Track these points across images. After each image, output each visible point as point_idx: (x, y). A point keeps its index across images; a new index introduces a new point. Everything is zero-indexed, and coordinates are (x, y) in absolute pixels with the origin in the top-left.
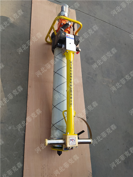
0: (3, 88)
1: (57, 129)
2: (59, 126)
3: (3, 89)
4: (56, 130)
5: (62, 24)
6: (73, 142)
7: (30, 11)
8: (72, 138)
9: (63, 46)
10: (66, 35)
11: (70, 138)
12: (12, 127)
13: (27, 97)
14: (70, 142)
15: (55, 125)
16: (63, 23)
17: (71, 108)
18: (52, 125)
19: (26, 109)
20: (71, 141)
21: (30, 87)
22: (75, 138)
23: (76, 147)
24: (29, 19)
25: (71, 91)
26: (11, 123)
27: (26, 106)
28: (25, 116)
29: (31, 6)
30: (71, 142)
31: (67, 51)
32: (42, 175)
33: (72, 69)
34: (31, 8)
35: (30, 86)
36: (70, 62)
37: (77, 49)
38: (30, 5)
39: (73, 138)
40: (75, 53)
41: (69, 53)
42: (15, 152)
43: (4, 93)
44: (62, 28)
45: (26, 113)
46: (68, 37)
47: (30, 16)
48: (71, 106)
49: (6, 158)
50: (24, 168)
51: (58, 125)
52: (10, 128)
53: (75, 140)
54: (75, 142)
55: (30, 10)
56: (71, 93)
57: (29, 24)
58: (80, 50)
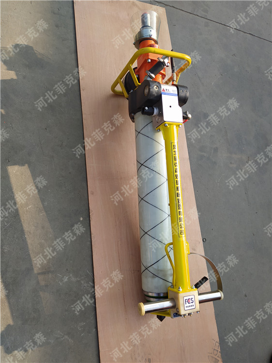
0: (42, 203)
1: (155, 276)
2: (158, 270)
3: (43, 205)
4: (153, 277)
5: (150, 61)
6: (191, 304)
7: (72, 23)
8: (187, 298)
9: (156, 111)
10: (162, 89)
11: (185, 298)
12: (70, 277)
13: (89, 216)
14: (185, 305)
15: (150, 269)
16: (151, 59)
17: (181, 240)
18: (143, 268)
19: (90, 239)
20: (187, 302)
21: (93, 194)
22: (193, 297)
23: (197, 312)
24: (73, 43)
25: (179, 205)
26: (67, 270)
27: (89, 233)
28: (90, 252)
29: (72, 12)
30: (188, 305)
31: (166, 124)
32: (132, 358)
33: (178, 161)
34: (72, 15)
35: (92, 191)
36: (173, 146)
37: (185, 115)
38: (71, 10)
39: (190, 297)
40: (180, 126)
41: (170, 127)
42: (80, 324)
43: (45, 213)
44: (152, 73)
45: (90, 247)
46: (165, 94)
47: (73, 35)
48: (180, 236)
49: (66, 337)
50: (100, 349)
51: (156, 269)
52: (66, 279)
53: (193, 299)
54: (194, 304)
55: (72, 20)
56: (179, 210)
57: (73, 56)
58: (190, 116)
